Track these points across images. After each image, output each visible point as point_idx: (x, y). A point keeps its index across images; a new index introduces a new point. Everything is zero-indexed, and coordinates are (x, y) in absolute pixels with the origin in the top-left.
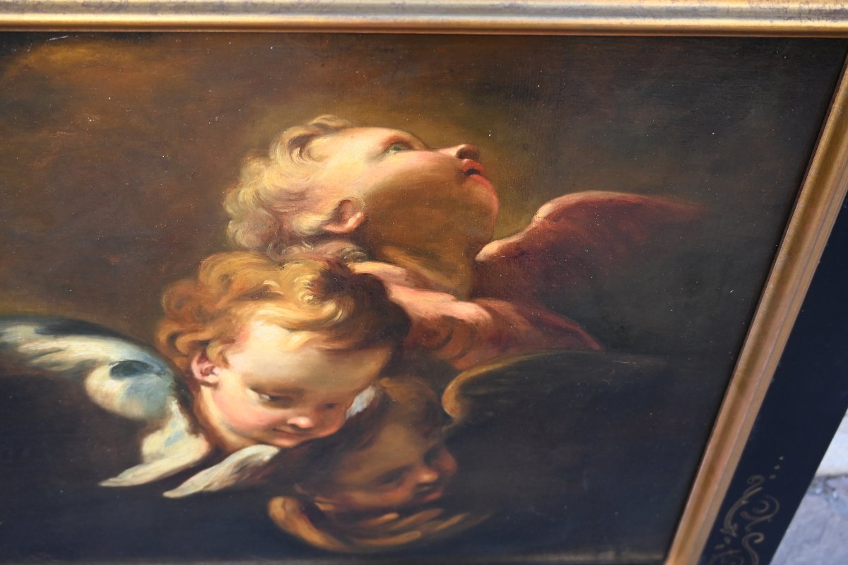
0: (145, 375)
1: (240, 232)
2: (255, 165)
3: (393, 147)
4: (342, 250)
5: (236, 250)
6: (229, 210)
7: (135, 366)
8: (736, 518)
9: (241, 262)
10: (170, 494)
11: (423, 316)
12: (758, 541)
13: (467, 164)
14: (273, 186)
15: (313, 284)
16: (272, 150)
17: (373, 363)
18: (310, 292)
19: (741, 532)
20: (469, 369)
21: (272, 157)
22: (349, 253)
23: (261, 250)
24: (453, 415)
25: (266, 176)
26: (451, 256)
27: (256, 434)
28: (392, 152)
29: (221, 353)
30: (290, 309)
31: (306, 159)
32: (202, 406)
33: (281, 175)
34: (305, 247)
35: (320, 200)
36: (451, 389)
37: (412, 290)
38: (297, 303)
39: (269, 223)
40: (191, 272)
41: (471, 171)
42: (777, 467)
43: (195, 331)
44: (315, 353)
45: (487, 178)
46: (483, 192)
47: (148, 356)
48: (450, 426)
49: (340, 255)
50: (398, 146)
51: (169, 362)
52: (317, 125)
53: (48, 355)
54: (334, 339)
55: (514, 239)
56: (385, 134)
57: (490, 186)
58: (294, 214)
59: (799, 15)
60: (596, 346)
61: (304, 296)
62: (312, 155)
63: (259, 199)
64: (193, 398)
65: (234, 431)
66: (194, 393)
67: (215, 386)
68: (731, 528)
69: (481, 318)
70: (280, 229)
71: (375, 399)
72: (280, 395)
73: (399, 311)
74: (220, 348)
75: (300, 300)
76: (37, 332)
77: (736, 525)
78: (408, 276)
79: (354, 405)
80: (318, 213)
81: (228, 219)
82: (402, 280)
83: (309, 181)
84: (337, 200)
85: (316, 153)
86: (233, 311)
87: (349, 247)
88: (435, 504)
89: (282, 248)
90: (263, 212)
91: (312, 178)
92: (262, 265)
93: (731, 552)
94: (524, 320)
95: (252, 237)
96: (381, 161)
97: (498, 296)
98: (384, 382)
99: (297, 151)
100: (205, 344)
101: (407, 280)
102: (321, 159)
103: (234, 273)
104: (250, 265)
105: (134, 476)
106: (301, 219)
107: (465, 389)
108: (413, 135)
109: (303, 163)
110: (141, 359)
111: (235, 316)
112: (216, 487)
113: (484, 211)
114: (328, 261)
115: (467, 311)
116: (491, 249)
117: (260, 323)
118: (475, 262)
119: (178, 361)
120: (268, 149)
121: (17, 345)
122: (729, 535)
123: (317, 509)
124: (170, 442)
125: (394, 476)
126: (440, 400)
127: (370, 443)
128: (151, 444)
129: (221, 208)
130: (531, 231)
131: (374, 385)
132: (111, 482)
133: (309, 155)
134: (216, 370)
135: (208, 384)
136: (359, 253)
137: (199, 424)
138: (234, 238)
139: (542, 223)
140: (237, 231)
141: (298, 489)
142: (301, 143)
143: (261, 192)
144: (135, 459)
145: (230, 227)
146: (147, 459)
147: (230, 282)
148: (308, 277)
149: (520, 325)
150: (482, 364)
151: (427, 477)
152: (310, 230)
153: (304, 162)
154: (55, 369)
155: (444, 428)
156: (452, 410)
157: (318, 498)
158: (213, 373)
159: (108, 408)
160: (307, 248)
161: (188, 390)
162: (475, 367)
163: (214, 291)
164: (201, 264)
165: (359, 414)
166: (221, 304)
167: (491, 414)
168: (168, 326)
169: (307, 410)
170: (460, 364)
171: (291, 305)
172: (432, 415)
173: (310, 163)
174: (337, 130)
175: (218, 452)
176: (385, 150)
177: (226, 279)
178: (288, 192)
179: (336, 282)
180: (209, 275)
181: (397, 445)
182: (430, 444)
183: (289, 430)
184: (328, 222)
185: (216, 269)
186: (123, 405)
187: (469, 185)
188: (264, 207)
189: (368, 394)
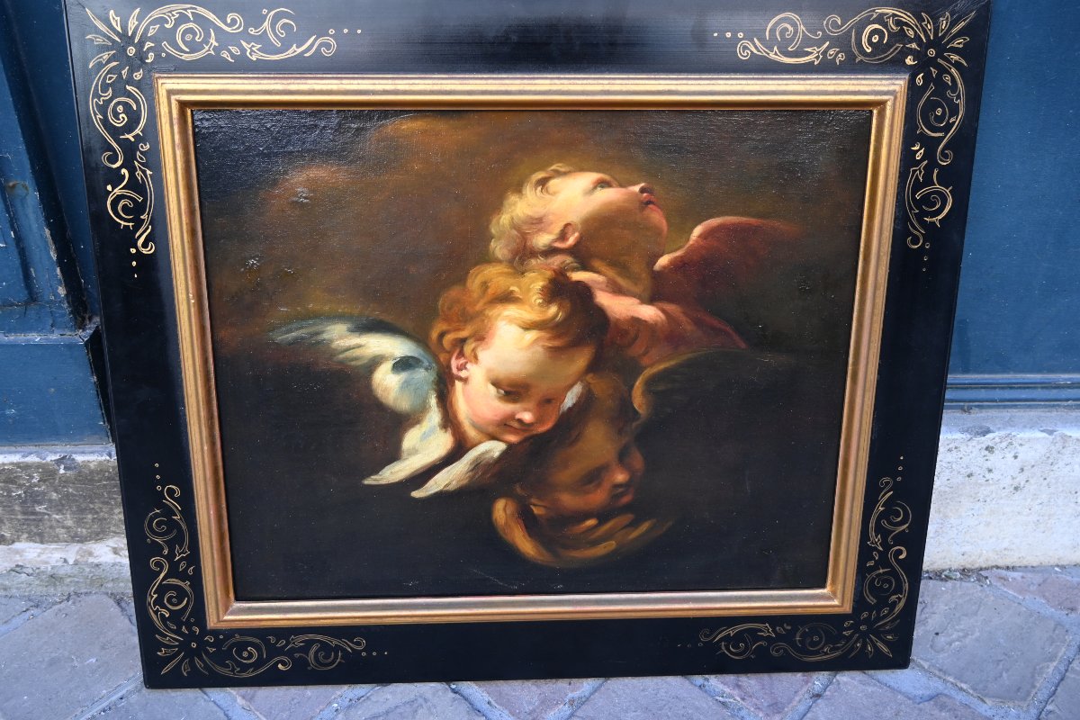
0: (417, 369)
1: (499, 248)
2: (513, 198)
3: (599, 186)
4: (564, 262)
5: (494, 262)
6: (493, 231)
7: (411, 361)
8: (879, 529)
9: (496, 271)
10: (416, 494)
11: (618, 317)
12: (901, 557)
13: (646, 197)
14: (523, 213)
15: (543, 287)
16: (524, 187)
18: (540, 296)
19: (886, 546)
20: (651, 366)
21: (524, 193)
22: (568, 264)
23: (511, 262)
24: (640, 411)
25: (519, 206)
26: (637, 267)
27: (491, 429)
28: (599, 189)
29: (474, 350)
30: (526, 311)
31: (545, 194)
33: (529, 205)
35: (552, 223)
36: (639, 384)
37: (610, 295)
38: (531, 306)
39: (518, 241)
40: (462, 280)
41: (649, 202)
42: (900, 468)
43: (458, 330)
44: (540, 349)
45: (659, 207)
46: (656, 217)
47: (422, 352)
48: (638, 422)
49: (562, 266)
50: (603, 184)
51: (435, 357)
52: (553, 170)
53: (352, 351)
54: (553, 338)
55: (678, 253)
56: (594, 176)
57: (661, 213)
58: (534, 234)
60: (743, 345)
61: (536, 300)
62: (549, 191)
63: (513, 223)
64: (448, 392)
65: (474, 425)
66: (450, 386)
67: (465, 380)
68: (875, 539)
69: (658, 319)
70: (525, 246)
71: (582, 394)
72: (512, 390)
73: (600, 312)
74: (473, 345)
75: (533, 303)
76: (349, 330)
77: (879, 536)
78: (607, 283)
79: (566, 400)
80: (550, 233)
81: (492, 237)
82: (604, 286)
83: (546, 209)
85: (551, 190)
86: (486, 312)
87: (569, 259)
88: (627, 508)
89: (524, 260)
90: (514, 232)
92: (508, 274)
93: (881, 571)
94: (690, 321)
95: (505, 252)
96: (592, 195)
97: (670, 300)
98: (589, 378)
99: (539, 188)
100: (463, 341)
101: (607, 286)
102: (554, 194)
103: (491, 280)
104: (501, 274)
105: (392, 473)
106: (539, 238)
108: (612, 177)
110: (416, 355)
111: (488, 317)
112: (453, 486)
113: (657, 231)
114: (554, 271)
115: (649, 312)
116: (663, 261)
117: (504, 323)
118: (653, 272)
119: (442, 357)
121: (331, 341)
122: (876, 549)
123: (532, 512)
124: (425, 437)
125: (594, 477)
126: (630, 396)
127: (577, 439)
128: (411, 439)
129: (487, 228)
130: (689, 247)
131: (582, 381)
133: (547, 192)
134: (468, 366)
135: (460, 379)
136: (575, 264)
137: (449, 420)
138: (493, 253)
139: (697, 241)
140: (496, 247)
141: (518, 489)
142: (543, 183)
143: (515, 218)
145: (492, 244)
146: (404, 455)
147: (487, 288)
148: (539, 284)
150: (661, 361)
151: (620, 477)
152: (544, 246)
153: (544, 196)
154: (353, 363)
155: (634, 424)
156: (640, 406)
157: (533, 501)
158: (466, 368)
159: (384, 401)
160: (541, 260)
161: (446, 386)
162: (656, 364)
164: (469, 272)
165: (570, 409)
166: (478, 307)
167: (669, 410)
168: (439, 325)
170: (645, 361)
171: (527, 307)
172: (625, 409)
173: (547, 196)
174: (565, 174)
175: (460, 448)
176: (595, 188)
177: (485, 286)
178: (532, 218)
179: (558, 289)
180: (473, 282)
181: (598, 442)
182: (623, 442)
183: (516, 425)
184: (556, 240)
185: (479, 276)
186: (396, 399)
187: (647, 212)
188: (515, 229)
189: (577, 389)
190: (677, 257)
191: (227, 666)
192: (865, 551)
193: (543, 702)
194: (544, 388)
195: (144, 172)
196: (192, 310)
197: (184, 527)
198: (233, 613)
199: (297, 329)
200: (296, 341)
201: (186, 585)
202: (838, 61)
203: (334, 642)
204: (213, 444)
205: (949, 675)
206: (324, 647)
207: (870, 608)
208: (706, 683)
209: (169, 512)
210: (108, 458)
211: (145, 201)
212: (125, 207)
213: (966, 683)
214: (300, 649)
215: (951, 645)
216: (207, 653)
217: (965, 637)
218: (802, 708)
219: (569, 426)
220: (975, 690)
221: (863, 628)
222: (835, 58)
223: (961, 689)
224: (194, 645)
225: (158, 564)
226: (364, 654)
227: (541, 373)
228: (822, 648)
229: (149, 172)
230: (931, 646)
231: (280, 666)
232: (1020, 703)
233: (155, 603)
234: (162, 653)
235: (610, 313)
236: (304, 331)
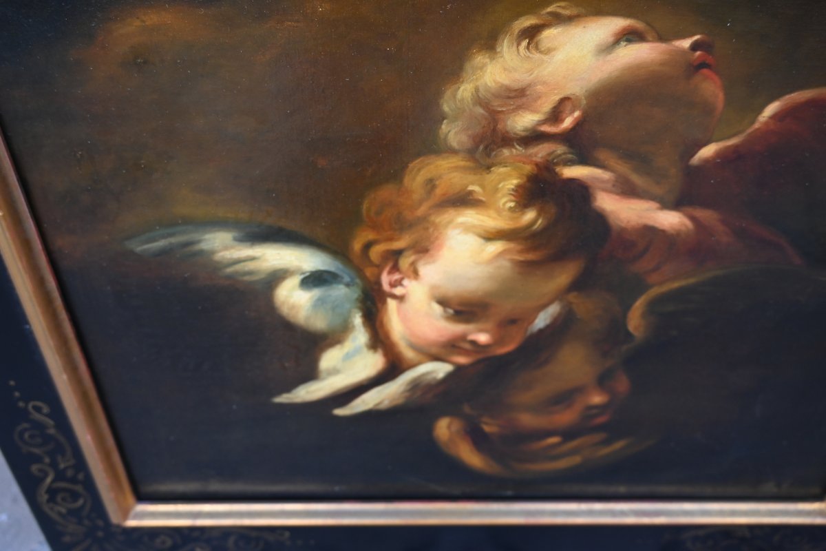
0: (335, 286)
1: (453, 133)
2: (480, 59)
3: (625, 38)
4: (552, 153)
5: (446, 152)
6: (446, 108)
7: (325, 276)
9: (449, 165)
10: (339, 412)
11: (623, 225)
13: (699, 56)
14: (494, 81)
15: (518, 190)
16: (500, 41)
17: (563, 276)
18: (513, 198)
20: (661, 283)
21: (498, 50)
22: (560, 155)
23: (471, 153)
25: (488, 71)
26: (664, 159)
27: (434, 350)
28: (623, 44)
29: (413, 263)
30: (489, 217)
31: (533, 52)
32: (385, 320)
33: (505, 69)
34: (516, 149)
35: (540, 97)
36: (639, 305)
37: (617, 197)
38: (499, 211)
39: (484, 122)
40: (396, 176)
41: (702, 65)
43: (391, 239)
44: (506, 263)
46: (711, 88)
47: (340, 266)
48: (630, 346)
49: (550, 158)
50: (630, 37)
51: (359, 272)
52: (550, 14)
53: (242, 264)
54: (527, 250)
55: (733, 141)
57: (719, 83)
58: (511, 113)
60: (797, 261)
61: (506, 202)
62: (540, 47)
63: (478, 96)
64: (378, 311)
65: (413, 346)
66: (379, 305)
67: (401, 299)
69: (683, 228)
70: (494, 130)
71: (560, 315)
72: (464, 309)
73: (601, 219)
74: (412, 258)
75: (501, 206)
76: (236, 239)
78: (616, 181)
79: (537, 321)
80: (534, 111)
81: (443, 117)
82: (609, 186)
83: (532, 76)
84: (557, 98)
85: (543, 45)
86: (432, 218)
87: (560, 149)
89: (492, 150)
90: (480, 110)
91: (536, 72)
92: (470, 169)
94: (728, 230)
95: (464, 138)
96: (610, 54)
97: (705, 204)
98: (572, 297)
99: (525, 43)
100: (398, 253)
101: (614, 186)
102: (548, 51)
104: (456, 168)
105: (308, 392)
106: (517, 118)
108: (648, 24)
109: (529, 57)
110: (332, 269)
111: (433, 223)
112: (386, 404)
114: (537, 164)
115: (670, 220)
116: (708, 151)
117: (457, 231)
118: (688, 167)
119: (369, 272)
120: (496, 40)
121: (213, 252)
123: (482, 431)
124: (348, 357)
125: (564, 398)
126: (625, 316)
127: (546, 363)
128: (329, 359)
130: (752, 132)
131: (561, 300)
132: (284, 398)
133: (537, 48)
134: (405, 282)
135: (394, 297)
136: (570, 156)
137: (379, 339)
138: (445, 139)
139: (766, 123)
140: (449, 132)
141: (467, 409)
142: (531, 34)
143: (481, 89)
144: (311, 374)
145: (443, 127)
146: (323, 375)
147: (434, 187)
148: (513, 182)
149: (722, 236)
151: (597, 399)
152: (524, 131)
153: (531, 55)
154: (247, 278)
155: (624, 348)
157: (485, 419)
158: (401, 285)
159: (292, 320)
160: (518, 150)
161: (374, 303)
162: (668, 282)
164: (407, 167)
165: (541, 331)
166: (421, 212)
168: (365, 234)
169: (489, 326)
170: (653, 278)
171: (492, 213)
172: (615, 331)
173: (537, 56)
174: (570, 19)
175: (393, 369)
176: (617, 42)
177: (431, 184)
178: (508, 89)
179: (540, 188)
180: (414, 179)
181: (573, 365)
182: (607, 365)
183: (467, 346)
184: (543, 122)
185: (422, 172)
186: (308, 317)
187: (696, 80)
188: (481, 105)
189: (554, 309)
190: (728, 148)
194: (507, 307)
196: (4, 223)
197: (62, 439)
198: (135, 518)
199: (164, 237)
200: (163, 252)
201: (79, 488)
204: (73, 369)
209: (40, 426)
214: (217, 538)
216: (116, 540)
224: (100, 534)
225: (40, 470)
226: (288, 543)
227: (505, 290)
233: (49, 501)
234: (67, 539)
235: (612, 220)
236: (173, 240)
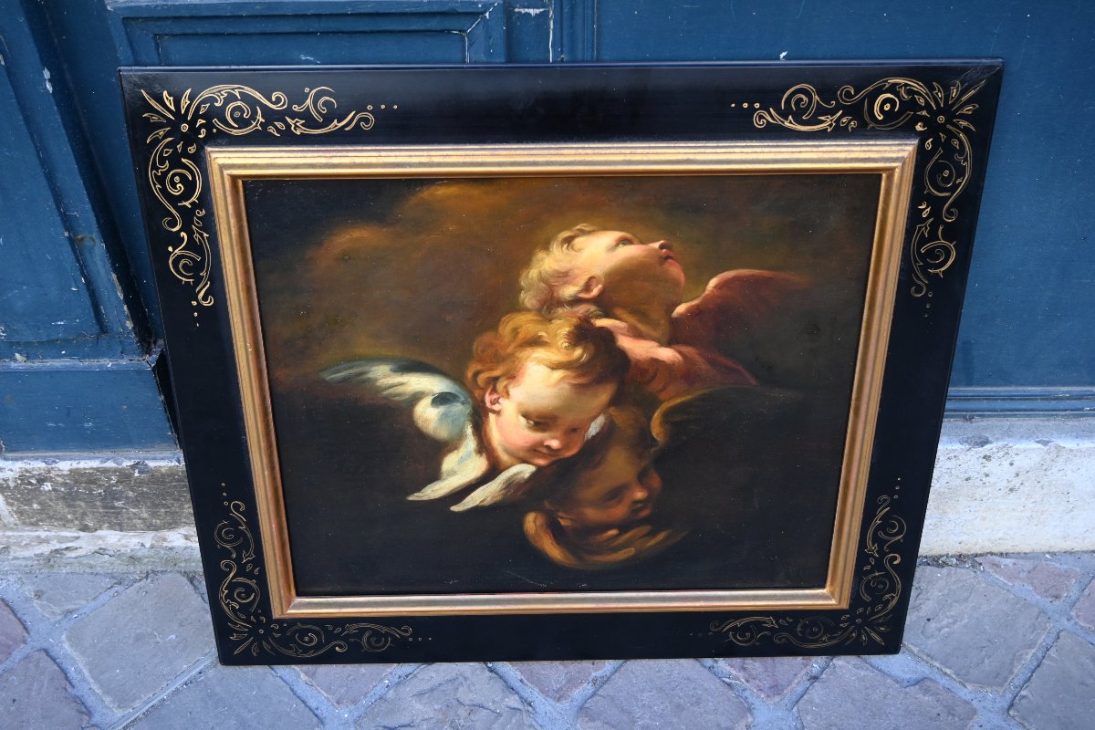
0: (454, 404)
1: (528, 299)
2: (541, 255)
3: (621, 243)
4: (588, 310)
5: (524, 311)
6: (523, 284)
7: (449, 397)
8: (876, 539)
9: (526, 319)
10: (455, 508)
11: (638, 358)
12: (895, 563)
13: (665, 252)
14: (550, 268)
15: (569, 332)
16: (551, 245)
18: (567, 340)
19: (882, 553)
20: (669, 399)
21: (551, 250)
22: (592, 312)
23: (539, 311)
24: (658, 439)
25: (546, 262)
26: (656, 314)
27: (521, 454)
28: (621, 246)
29: (506, 387)
30: (553, 353)
31: (571, 251)
33: (555, 261)
35: (577, 277)
36: (657, 415)
37: (631, 339)
38: (558, 349)
39: (545, 292)
40: (494, 326)
41: (668, 257)
42: (897, 488)
43: (492, 369)
44: (566, 386)
45: (677, 261)
46: (675, 270)
47: (458, 389)
48: (656, 449)
49: (587, 314)
50: (625, 242)
51: (471, 393)
52: (578, 230)
53: (394, 388)
54: (579, 376)
55: (695, 302)
57: (679, 267)
58: (561, 286)
59: (846, 161)
60: (754, 382)
61: (563, 343)
63: (541, 276)
64: (483, 423)
65: (507, 451)
66: (484, 418)
67: (498, 413)
68: (872, 548)
69: (676, 360)
70: (552, 297)
71: (605, 424)
72: (540, 421)
73: (622, 354)
74: (505, 383)
75: (560, 346)
76: (391, 370)
77: (876, 545)
78: (629, 328)
79: (590, 429)
80: (575, 285)
81: (521, 289)
82: (625, 331)
84: (588, 277)
85: (576, 247)
86: (517, 354)
87: (593, 308)
88: (645, 521)
89: (552, 309)
90: (542, 285)
91: (573, 263)
92: (539, 321)
93: (877, 574)
94: (704, 361)
95: (534, 302)
96: (614, 251)
97: (687, 343)
98: (612, 410)
99: (565, 246)
100: (496, 379)
101: (628, 331)
102: (579, 250)
103: (521, 326)
104: (531, 321)
105: (432, 492)
106: (565, 289)
107: (667, 415)
108: (633, 235)
110: (453, 391)
111: (517, 358)
112: (488, 502)
113: (676, 283)
114: (579, 318)
115: (667, 354)
116: (681, 309)
117: (533, 363)
118: (671, 319)
119: (477, 393)
121: (376, 380)
122: (872, 556)
123: (559, 524)
124: (462, 460)
125: (616, 494)
126: (649, 425)
127: (599, 463)
128: (449, 462)
130: (705, 297)
131: (604, 413)
132: (415, 497)
133: (573, 248)
134: (501, 401)
135: (494, 412)
136: (599, 312)
137: (484, 447)
138: (523, 303)
139: (712, 291)
140: (525, 298)
141: (547, 505)
142: (569, 240)
143: (543, 272)
144: (435, 476)
145: (521, 295)
146: (444, 476)
147: (517, 333)
148: (566, 330)
149: (702, 365)
150: (678, 395)
151: (639, 494)
152: (570, 297)
153: (570, 253)
154: (397, 398)
155: (653, 450)
156: (658, 435)
157: (560, 514)
158: (498, 403)
159: (425, 431)
160: (567, 309)
161: (480, 417)
162: (673, 399)
163: (507, 340)
164: (501, 320)
165: (593, 437)
166: (509, 350)
167: (685, 438)
168: (475, 365)
169: (558, 434)
170: (662, 396)
171: (554, 350)
172: (644, 437)
173: (573, 253)
174: (589, 233)
175: (493, 470)
176: (617, 245)
177: (515, 331)
178: (558, 272)
179: (583, 334)
180: (505, 328)
181: (618, 465)
182: (643, 465)
183: (544, 450)
184: (581, 292)
185: (510, 324)
186: (436, 428)
187: (666, 266)
188: (543, 282)
189: (600, 420)
190: (693, 306)
191: (291, 649)
192: (862, 557)
193: (569, 681)
194: (570, 419)
195: (201, 235)
196: (250, 357)
197: (249, 535)
198: (294, 608)
199: (346, 369)
200: (345, 380)
201: (253, 583)
202: (850, 128)
203: (385, 630)
204: (272, 468)
205: (936, 660)
206: (375, 633)
207: (865, 605)
208: (715, 665)
209: (236, 523)
210: (177, 464)
211: (203, 259)
212: (185, 265)
213: (950, 668)
214: (354, 635)
215: (940, 631)
216: (273, 638)
217: (954, 623)
218: (800, 690)
219: (593, 451)
220: (958, 675)
221: (858, 621)
222: (847, 126)
223: (945, 674)
224: (262, 631)
225: (227, 566)
226: (410, 639)
227: (567, 406)
228: (821, 637)
229: (205, 235)
230: (922, 632)
231: (337, 648)
232: (996, 689)
233: (227, 597)
234: (234, 637)
235: (630, 354)
236: (351, 371)
